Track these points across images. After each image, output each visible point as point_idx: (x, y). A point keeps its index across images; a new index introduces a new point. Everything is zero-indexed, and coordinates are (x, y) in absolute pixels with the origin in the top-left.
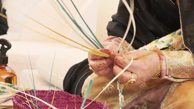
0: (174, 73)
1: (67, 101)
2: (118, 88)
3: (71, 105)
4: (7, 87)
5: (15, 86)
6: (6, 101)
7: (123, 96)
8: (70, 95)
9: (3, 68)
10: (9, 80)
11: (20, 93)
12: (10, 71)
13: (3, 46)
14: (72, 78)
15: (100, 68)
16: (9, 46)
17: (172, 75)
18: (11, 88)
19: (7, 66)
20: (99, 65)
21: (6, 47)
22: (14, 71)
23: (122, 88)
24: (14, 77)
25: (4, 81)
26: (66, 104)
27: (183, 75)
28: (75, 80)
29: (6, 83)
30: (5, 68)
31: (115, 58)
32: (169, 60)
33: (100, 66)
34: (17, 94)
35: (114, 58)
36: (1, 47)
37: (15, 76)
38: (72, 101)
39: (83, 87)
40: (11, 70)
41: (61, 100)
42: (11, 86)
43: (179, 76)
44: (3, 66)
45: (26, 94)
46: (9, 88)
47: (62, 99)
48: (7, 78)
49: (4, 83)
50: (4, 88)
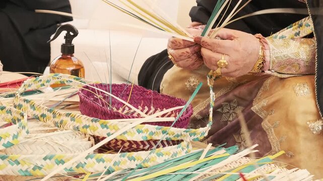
0: (278, 67)
1: (142, 97)
2: (208, 84)
3: (146, 102)
4: (73, 80)
5: (83, 79)
6: (71, 96)
7: (214, 93)
8: (146, 90)
9: (68, 58)
10: (76, 73)
11: (87, 87)
12: (77, 63)
13: (68, 33)
14: (148, 72)
15: (182, 57)
16: (76, 34)
17: (276, 69)
18: (77, 82)
19: (73, 56)
20: (180, 54)
21: (72, 34)
22: (81, 62)
23: (212, 84)
24: (82, 69)
25: (70, 73)
26: (141, 100)
27: (289, 69)
28: (151, 74)
29: (72, 76)
30: (71, 58)
31: (202, 41)
32: (273, 50)
33: (183, 55)
34: (84, 87)
35: (200, 41)
36: (66, 35)
37: (83, 67)
38: (148, 97)
39: (162, 83)
40: (78, 61)
41: (136, 96)
42: (77, 79)
43: (284, 71)
44: (69, 56)
45: (96, 89)
46: (76, 81)
47: (136, 94)
48: (73, 70)
49: (70, 75)
50: (71, 82)
